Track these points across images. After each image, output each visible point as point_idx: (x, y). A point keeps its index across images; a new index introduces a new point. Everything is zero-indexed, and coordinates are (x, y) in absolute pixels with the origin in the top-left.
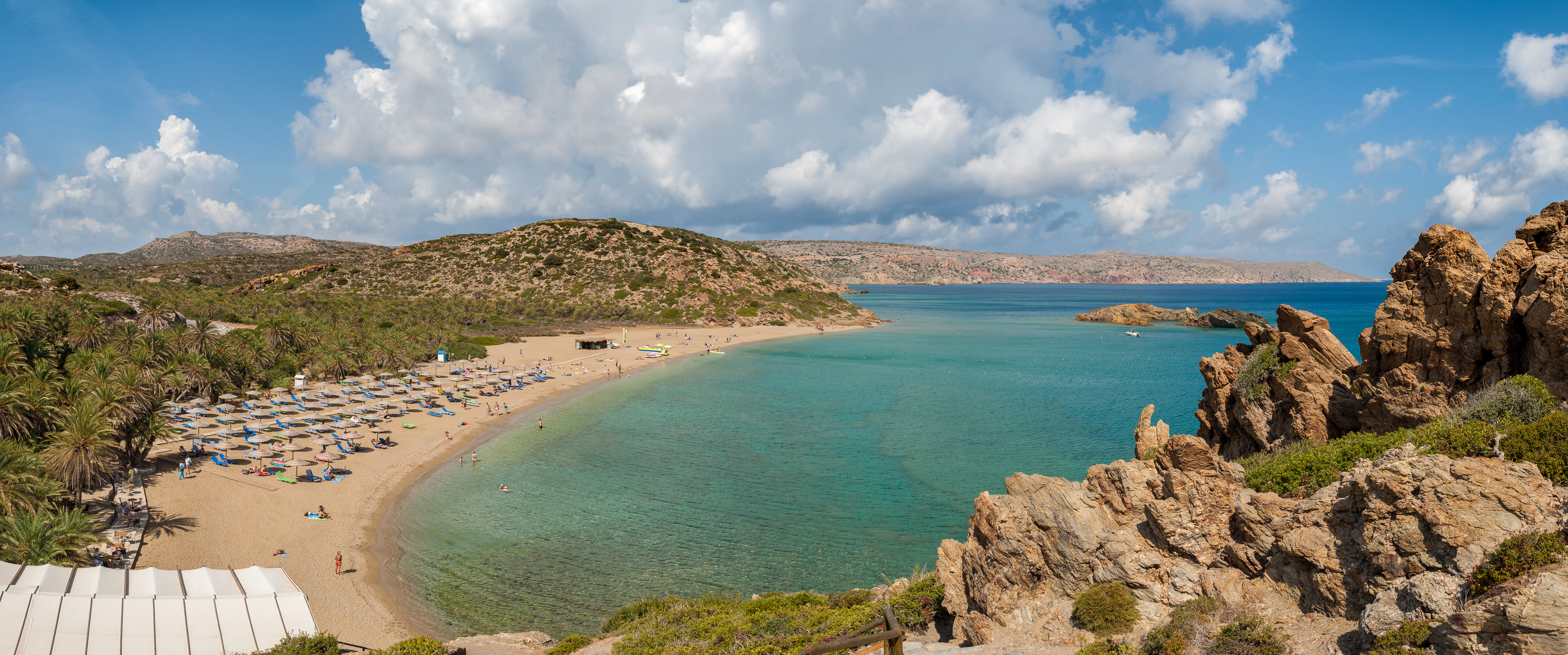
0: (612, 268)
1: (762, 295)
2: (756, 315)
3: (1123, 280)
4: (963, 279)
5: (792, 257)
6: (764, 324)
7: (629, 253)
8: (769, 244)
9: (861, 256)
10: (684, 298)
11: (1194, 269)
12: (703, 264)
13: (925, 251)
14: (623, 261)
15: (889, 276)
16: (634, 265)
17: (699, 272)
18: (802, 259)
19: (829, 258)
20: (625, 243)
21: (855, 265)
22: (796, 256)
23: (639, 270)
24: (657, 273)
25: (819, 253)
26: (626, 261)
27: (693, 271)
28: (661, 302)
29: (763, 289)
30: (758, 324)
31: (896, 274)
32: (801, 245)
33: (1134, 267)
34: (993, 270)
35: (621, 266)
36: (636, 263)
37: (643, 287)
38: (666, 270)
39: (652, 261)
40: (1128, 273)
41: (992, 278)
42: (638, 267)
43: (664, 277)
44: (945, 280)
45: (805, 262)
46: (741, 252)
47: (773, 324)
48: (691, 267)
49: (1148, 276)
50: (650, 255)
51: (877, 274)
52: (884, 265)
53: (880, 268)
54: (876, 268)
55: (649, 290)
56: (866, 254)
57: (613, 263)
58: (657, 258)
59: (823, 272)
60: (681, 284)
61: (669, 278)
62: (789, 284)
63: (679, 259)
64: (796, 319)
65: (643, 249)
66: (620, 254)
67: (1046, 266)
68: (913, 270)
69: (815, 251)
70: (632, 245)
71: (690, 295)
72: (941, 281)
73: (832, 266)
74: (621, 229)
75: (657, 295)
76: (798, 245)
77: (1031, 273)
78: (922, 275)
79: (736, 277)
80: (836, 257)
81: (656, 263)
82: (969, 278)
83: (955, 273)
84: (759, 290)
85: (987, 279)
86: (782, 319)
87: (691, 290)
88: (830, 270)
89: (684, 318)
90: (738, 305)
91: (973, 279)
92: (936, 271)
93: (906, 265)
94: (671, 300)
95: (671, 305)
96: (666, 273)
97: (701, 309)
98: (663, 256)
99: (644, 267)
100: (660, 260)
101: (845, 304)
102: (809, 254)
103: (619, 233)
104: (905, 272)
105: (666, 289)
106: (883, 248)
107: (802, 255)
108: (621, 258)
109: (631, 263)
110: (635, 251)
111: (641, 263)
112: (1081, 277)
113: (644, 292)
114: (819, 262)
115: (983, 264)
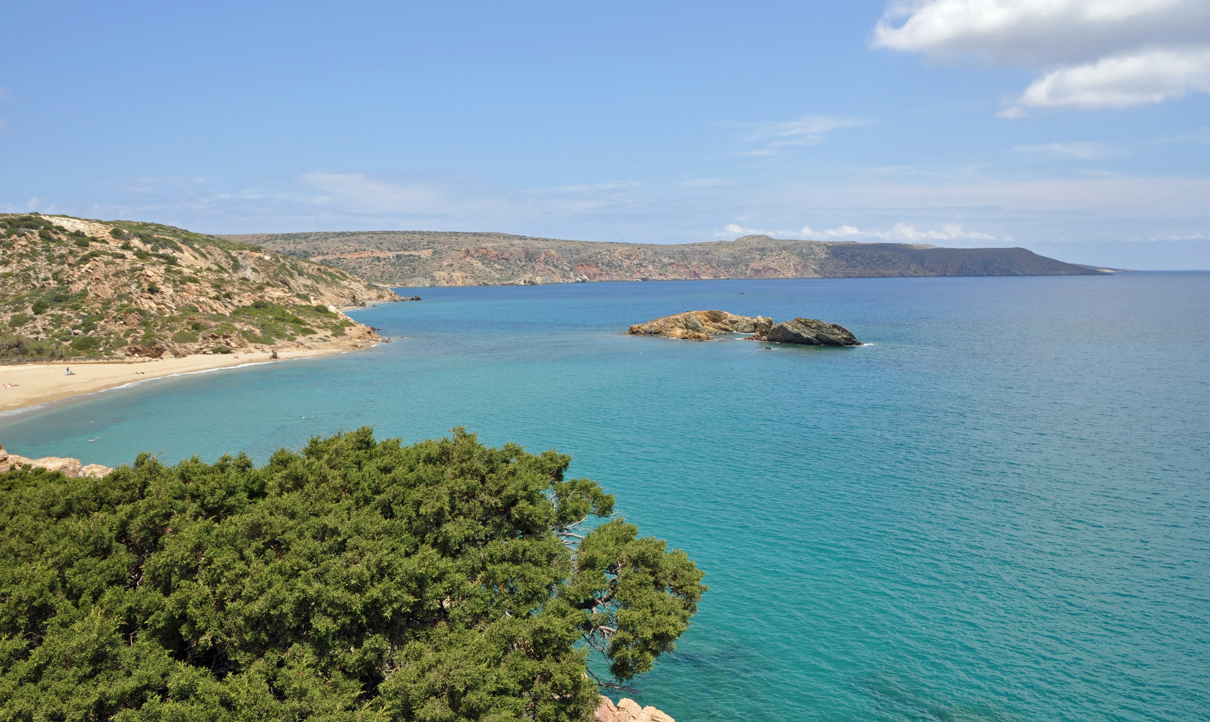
0: (14, 284)
1: (214, 313)
2: (196, 341)
3: (768, 274)
4: (564, 276)
5: (342, 253)
6: (204, 353)
7: (42, 262)
8: (313, 237)
9: (432, 250)
10: (106, 322)
11: (858, 258)
12: (140, 275)
13: (517, 242)
14: (31, 273)
15: (468, 275)
16: (46, 279)
17: (133, 287)
18: (355, 256)
19: (391, 255)
20: (39, 248)
21: (424, 263)
22: (349, 252)
23: (53, 283)
24: (77, 288)
25: (378, 248)
26: (35, 273)
27: (126, 285)
28: (75, 328)
29: (216, 305)
30: (197, 352)
31: (477, 272)
32: (355, 238)
33: (782, 256)
34: (603, 264)
35: (26, 279)
36: (50, 275)
37: (52, 309)
38: (89, 284)
39: (71, 272)
40: (775, 264)
41: (601, 275)
42: (51, 281)
43: (84, 293)
44: (538, 278)
45: (360, 260)
46: (234, 254)
47: (215, 352)
48: (124, 280)
49: (799, 268)
50: (70, 265)
51: (452, 274)
52: (462, 262)
53: (456, 265)
54: (451, 265)
55: (60, 312)
56: (438, 247)
57: (17, 276)
58: (79, 268)
59: (383, 272)
60: (107, 304)
61: (91, 295)
62: (261, 297)
63: (112, 269)
64: (249, 344)
65: (62, 256)
66: (28, 263)
67: (670, 258)
68: (499, 267)
69: (373, 245)
70: (48, 251)
71: (115, 317)
72: (533, 280)
73: (394, 264)
74: (36, 228)
75: (70, 319)
76: (352, 238)
77: (651, 267)
78: (510, 272)
79: (184, 290)
80: (400, 253)
81: (77, 274)
82: (572, 274)
83: (553, 269)
84: (211, 307)
85: (595, 275)
86: (228, 344)
87: (117, 311)
88: (391, 269)
89: (101, 349)
90: (175, 329)
91: (576, 276)
92: (529, 267)
93: (489, 260)
94: (88, 326)
95: (86, 331)
96: (88, 288)
97: (127, 335)
98: (88, 265)
99: (60, 281)
100: (83, 270)
101: (334, 321)
102: (365, 250)
103: (32, 233)
104: (488, 270)
105: (83, 310)
106: (461, 239)
107: (356, 251)
108: (29, 269)
109: (42, 276)
110: (51, 260)
111: (55, 276)
112: (714, 271)
113: (52, 315)
114: (378, 259)
115: (590, 257)
